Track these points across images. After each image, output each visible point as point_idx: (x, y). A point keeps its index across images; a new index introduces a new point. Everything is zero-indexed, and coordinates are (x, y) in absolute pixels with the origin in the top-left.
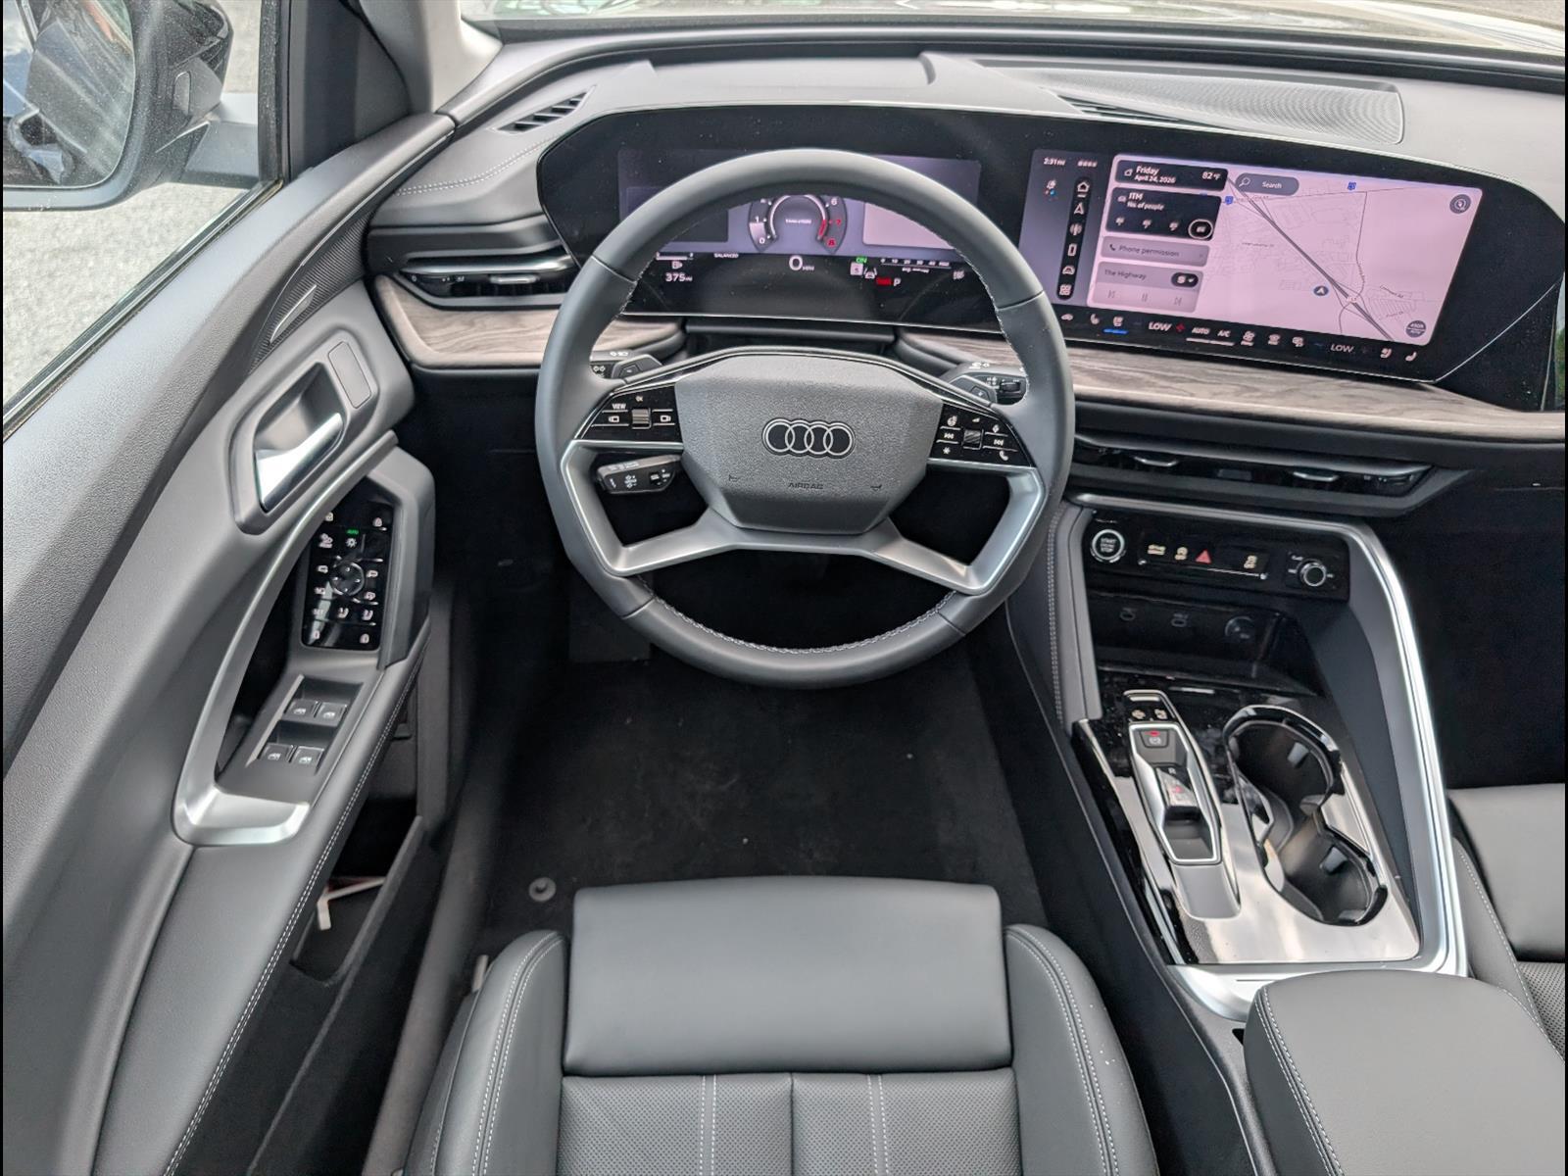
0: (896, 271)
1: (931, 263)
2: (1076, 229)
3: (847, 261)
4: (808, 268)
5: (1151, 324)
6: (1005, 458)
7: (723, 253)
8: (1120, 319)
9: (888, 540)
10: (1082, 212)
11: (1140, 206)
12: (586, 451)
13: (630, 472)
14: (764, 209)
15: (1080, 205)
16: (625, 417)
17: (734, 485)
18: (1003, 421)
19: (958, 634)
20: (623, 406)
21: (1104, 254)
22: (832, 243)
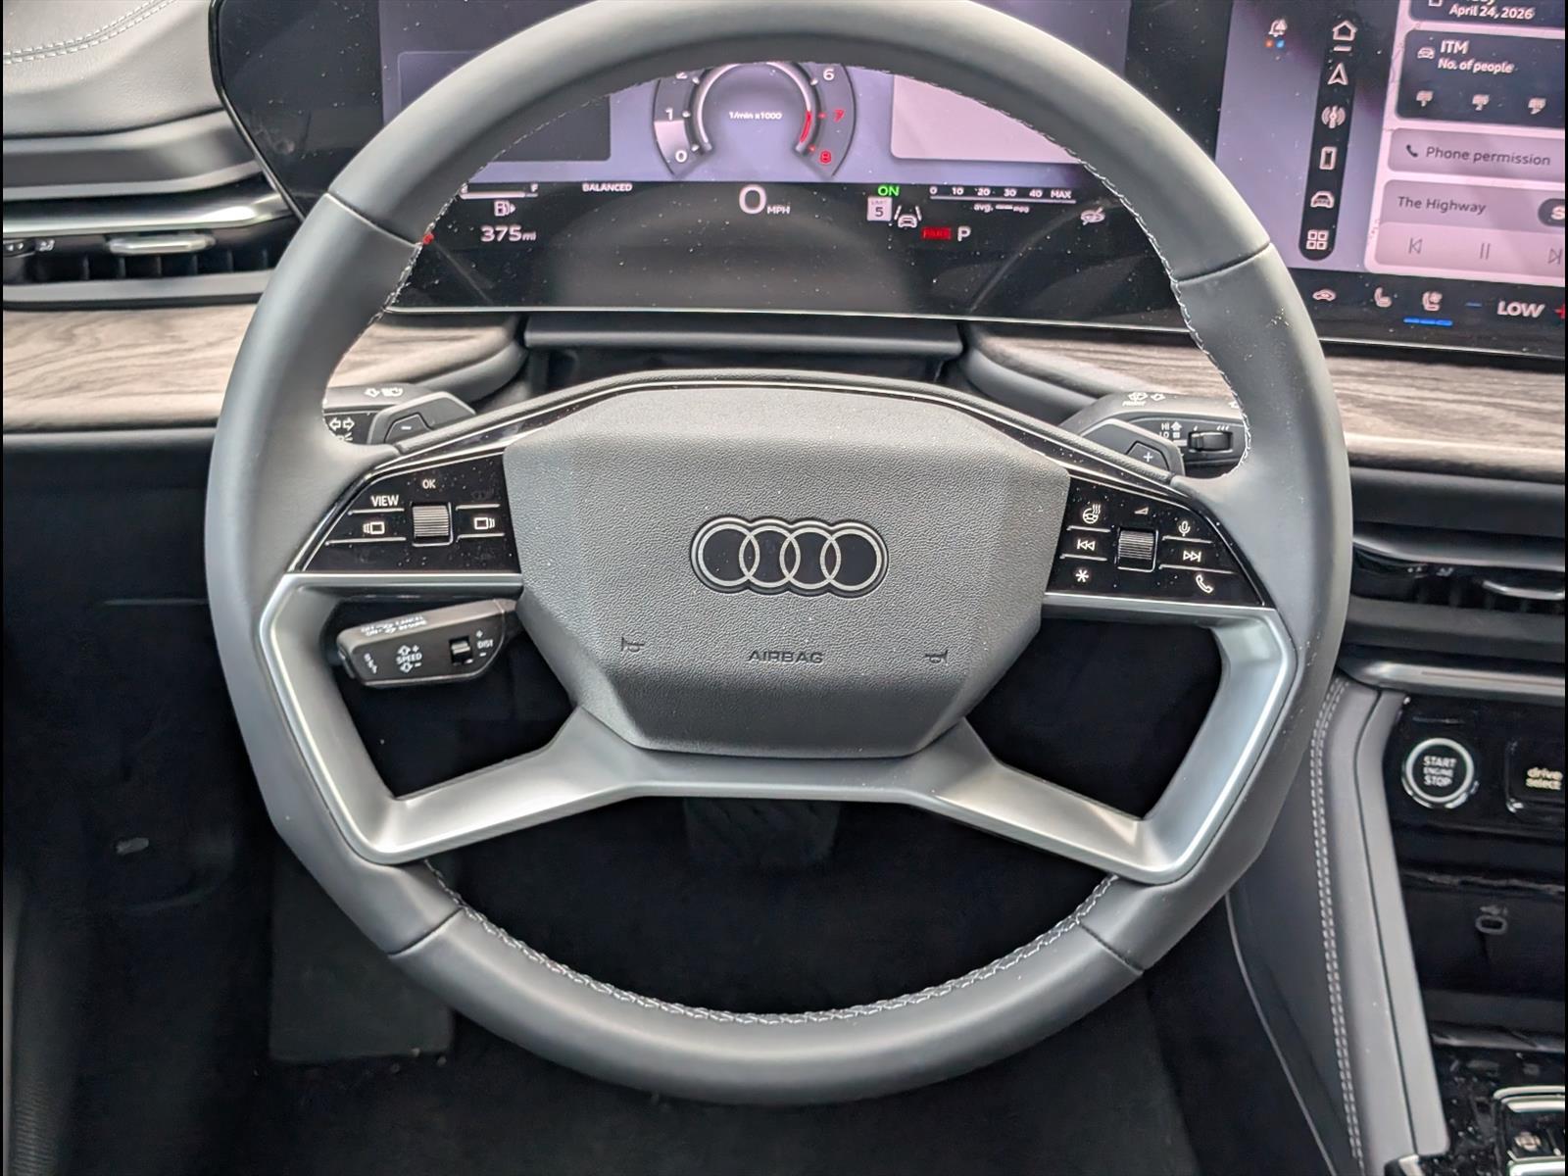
0: (963, 211)
1: (1033, 193)
2: (1333, 117)
3: (859, 194)
4: (776, 209)
5: (1502, 304)
6: (1208, 589)
7: (600, 183)
8: (1436, 297)
9: (966, 770)
10: (1344, 82)
11: (1465, 66)
12: (313, 595)
13: (409, 640)
14: (683, 94)
15: (1340, 67)
16: (400, 522)
17: (630, 659)
18: (1200, 514)
19: (1125, 972)
20: (394, 500)
21: (1394, 165)
22: (826, 158)
